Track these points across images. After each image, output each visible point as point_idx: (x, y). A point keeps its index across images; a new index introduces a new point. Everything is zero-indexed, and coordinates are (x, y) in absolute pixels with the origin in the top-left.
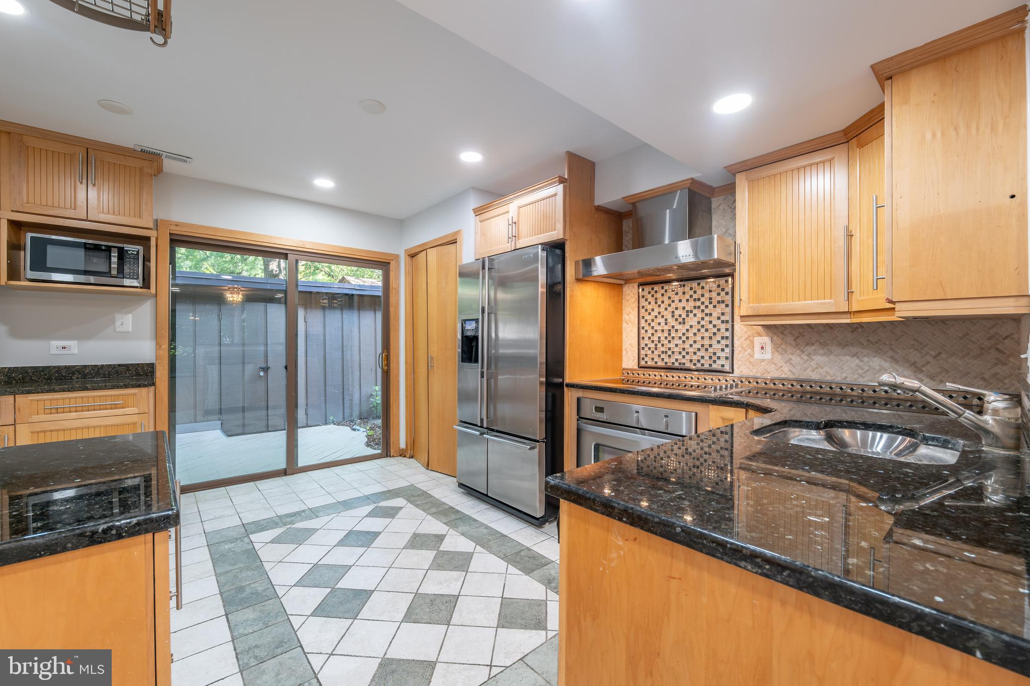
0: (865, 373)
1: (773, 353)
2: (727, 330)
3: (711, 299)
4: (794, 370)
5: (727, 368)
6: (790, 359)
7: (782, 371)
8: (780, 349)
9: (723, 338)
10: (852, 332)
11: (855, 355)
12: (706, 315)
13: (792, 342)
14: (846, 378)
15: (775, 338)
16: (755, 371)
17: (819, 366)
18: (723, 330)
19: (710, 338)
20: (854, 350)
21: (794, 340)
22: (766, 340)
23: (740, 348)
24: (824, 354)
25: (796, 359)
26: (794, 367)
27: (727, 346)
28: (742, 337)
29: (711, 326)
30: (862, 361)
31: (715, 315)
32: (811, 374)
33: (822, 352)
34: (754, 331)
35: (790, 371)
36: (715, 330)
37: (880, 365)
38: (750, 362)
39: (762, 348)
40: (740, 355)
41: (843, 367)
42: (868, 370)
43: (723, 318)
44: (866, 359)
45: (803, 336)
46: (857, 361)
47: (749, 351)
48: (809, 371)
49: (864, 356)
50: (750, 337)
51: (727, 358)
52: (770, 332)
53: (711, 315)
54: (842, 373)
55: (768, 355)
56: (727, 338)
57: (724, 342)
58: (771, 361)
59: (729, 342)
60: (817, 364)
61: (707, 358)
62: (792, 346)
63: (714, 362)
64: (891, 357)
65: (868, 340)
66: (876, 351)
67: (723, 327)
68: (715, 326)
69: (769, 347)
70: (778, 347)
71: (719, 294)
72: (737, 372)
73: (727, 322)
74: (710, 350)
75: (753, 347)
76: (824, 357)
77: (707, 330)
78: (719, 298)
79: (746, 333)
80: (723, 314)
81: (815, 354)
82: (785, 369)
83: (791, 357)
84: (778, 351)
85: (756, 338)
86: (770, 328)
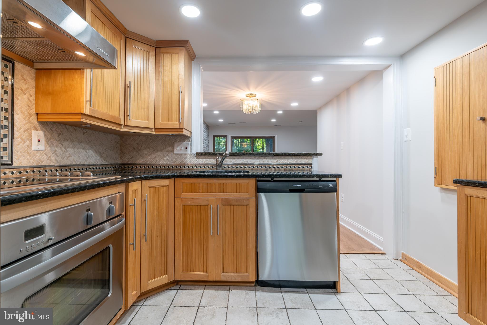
0: (87, 159)
1: (45, 146)
2: (6, 118)
4: (57, 159)
5: (6, 159)
6: (56, 151)
7: (51, 160)
8: (49, 143)
10: (83, 134)
11: (84, 149)
13: (57, 138)
14: (81, 162)
15: (47, 132)
16: (32, 161)
17: (70, 156)
18: (2, 118)
20: (84, 145)
21: (58, 136)
22: (41, 134)
23: (19, 139)
24: (72, 148)
25: (59, 151)
26: (58, 156)
27: (6, 136)
28: (20, 128)
30: (86, 152)
33: (71, 146)
34: (32, 125)
35: (56, 160)
37: (92, 154)
38: (29, 153)
39: (39, 141)
40: (19, 146)
41: (80, 156)
42: (88, 157)
44: (87, 151)
45: (63, 134)
46: (85, 152)
47: (27, 143)
48: (65, 159)
49: (87, 150)
50: (28, 129)
51: (5, 149)
52: (43, 127)
54: (79, 159)
55: (42, 148)
56: (6, 127)
57: (2, 131)
58: (44, 153)
59: (8, 132)
60: (69, 154)
62: (57, 141)
64: (95, 150)
65: (88, 140)
66: (91, 147)
67: (2, 114)
69: (43, 140)
70: (48, 141)
72: (15, 164)
73: (7, 110)
75: (32, 139)
76: (72, 150)
79: (24, 125)
81: (68, 147)
82: (53, 159)
83: (57, 149)
84: (48, 144)
85: (33, 132)
86: (43, 124)
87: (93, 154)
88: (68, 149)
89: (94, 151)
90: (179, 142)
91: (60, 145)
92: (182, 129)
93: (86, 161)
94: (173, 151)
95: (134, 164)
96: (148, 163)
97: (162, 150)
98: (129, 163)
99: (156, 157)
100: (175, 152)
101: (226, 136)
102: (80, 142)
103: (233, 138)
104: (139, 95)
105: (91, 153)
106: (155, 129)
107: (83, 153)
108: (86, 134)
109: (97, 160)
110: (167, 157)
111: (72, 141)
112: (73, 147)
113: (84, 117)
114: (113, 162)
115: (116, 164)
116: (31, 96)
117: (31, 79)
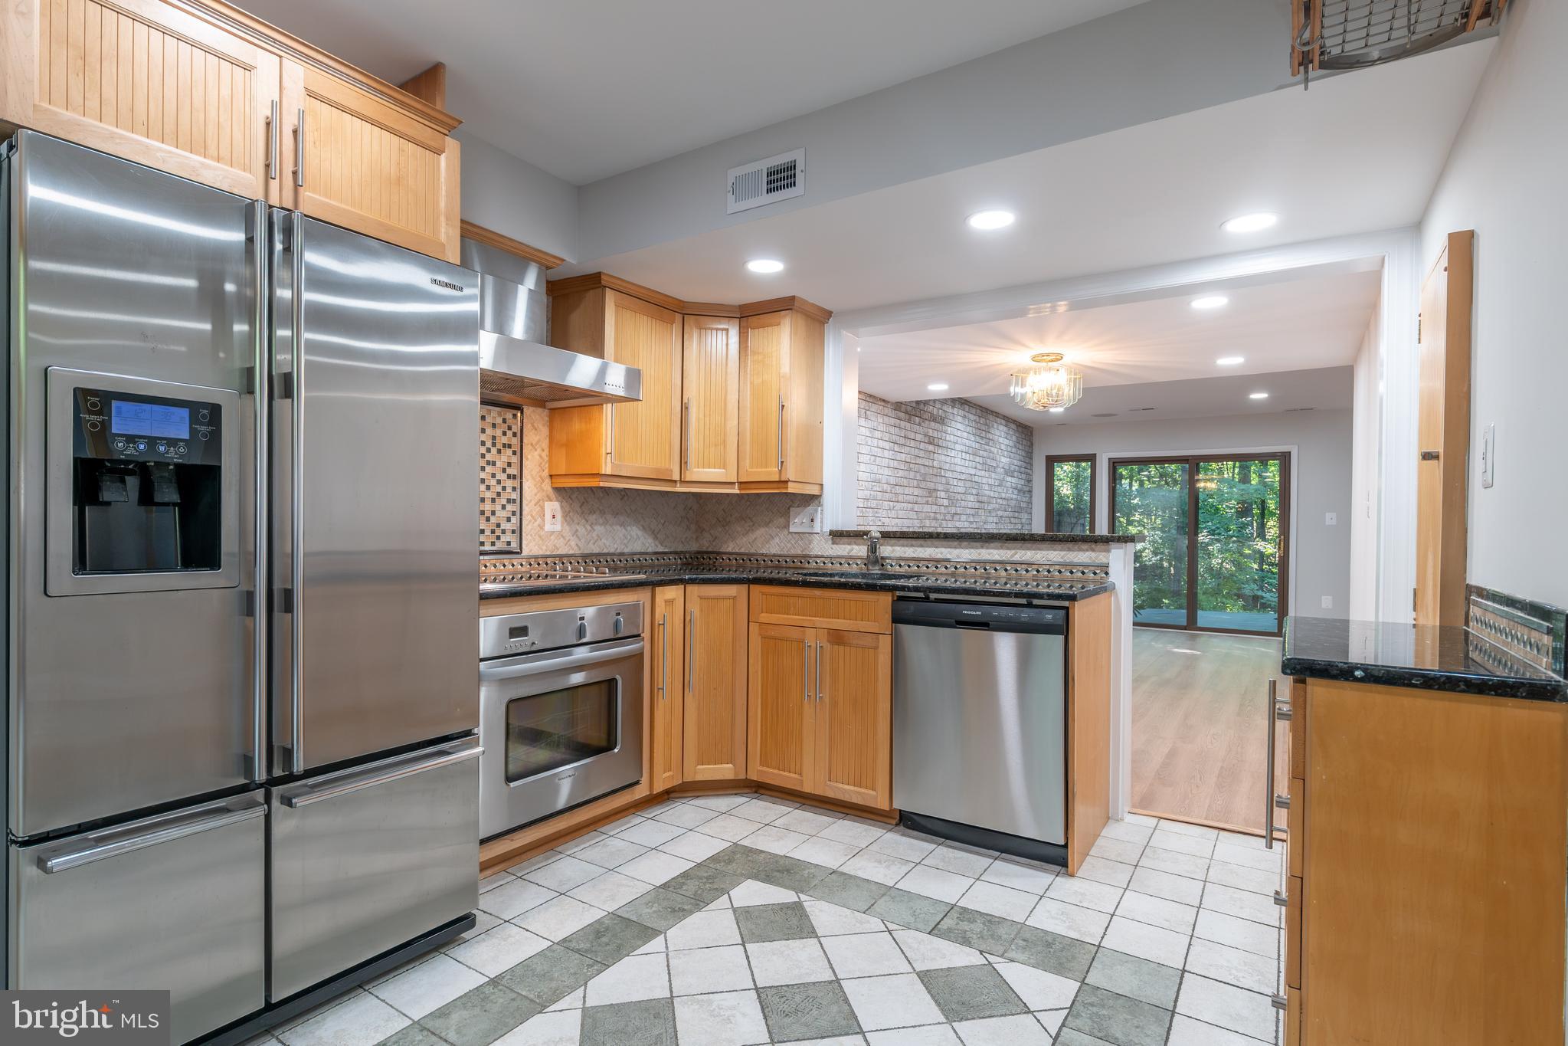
0: (628, 542)
1: (562, 526)
2: (514, 489)
3: (494, 438)
4: (580, 544)
5: (514, 545)
6: (577, 530)
7: (571, 545)
8: (568, 518)
9: (509, 501)
10: (621, 499)
11: (622, 525)
12: (488, 463)
13: (579, 510)
14: (617, 549)
15: (565, 504)
16: (544, 548)
17: (599, 538)
18: (509, 490)
19: (493, 500)
20: (622, 518)
21: (581, 507)
22: (556, 506)
23: (529, 517)
25: (582, 530)
26: (580, 540)
27: (514, 513)
28: (531, 500)
29: (493, 482)
30: (626, 530)
31: (498, 464)
32: (593, 547)
33: (601, 521)
34: (544, 494)
35: (577, 545)
36: (499, 489)
37: (637, 535)
38: (540, 537)
39: (554, 517)
40: (530, 527)
41: (615, 537)
42: (630, 539)
43: (509, 471)
44: (629, 528)
45: (588, 502)
46: (624, 530)
47: (539, 520)
48: (591, 544)
49: (628, 526)
50: (540, 500)
51: (513, 532)
52: (560, 497)
53: (494, 463)
54: (614, 544)
55: (558, 527)
56: (514, 501)
57: (509, 507)
58: (561, 535)
59: (515, 507)
60: (598, 535)
61: (488, 532)
62: (579, 514)
63: (498, 538)
64: (643, 526)
65: (631, 508)
66: (635, 520)
67: (509, 484)
68: (499, 482)
69: (559, 517)
70: (566, 516)
71: (504, 434)
72: (525, 552)
73: (514, 477)
74: (493, 520)
75: (544, 516)
76: (603, 527)
77: (488, 488)
78: (505, 440)
79: (536, 495)
80: (509, 465)
81: (596, 524)
82: (573, 543)
83: (578, 527)
84: (566, 521)
85: (546, 503)
86: (560, 491)
87: (640, 533)
88: (595, 528)
89: (641, 528)
90: (798, 507)
91: (584, 520)
92: (786, 482)
93: (627, 547)
94: (787, 526)
95: (718, 553)
96: (743, 550)
97: (767, 524)
98: (710, 550)
99: (755, 539)
100: (792, 529)
101: (1091, 458)
102: (616, 514)
103: (1114, 464)
104: (707, 419)
105: (635, 531)
106: (741, 483)
107: (620, 532)
108: (626, 498)
109: (647, 545)
110: (777, 540)
111: (602, 513)
112: (605, 524)
113: (604, 478)
114: (680, 548)
115: (686, 552)
116: (543, 450)
117: (544, 425)
